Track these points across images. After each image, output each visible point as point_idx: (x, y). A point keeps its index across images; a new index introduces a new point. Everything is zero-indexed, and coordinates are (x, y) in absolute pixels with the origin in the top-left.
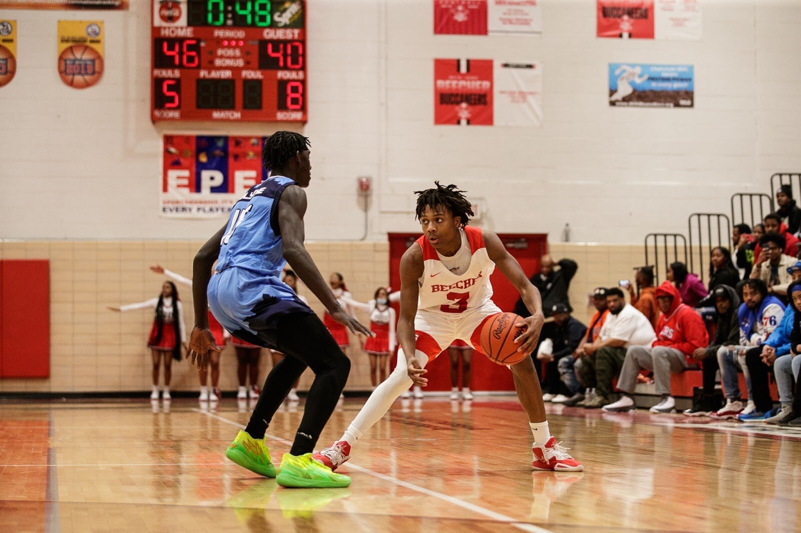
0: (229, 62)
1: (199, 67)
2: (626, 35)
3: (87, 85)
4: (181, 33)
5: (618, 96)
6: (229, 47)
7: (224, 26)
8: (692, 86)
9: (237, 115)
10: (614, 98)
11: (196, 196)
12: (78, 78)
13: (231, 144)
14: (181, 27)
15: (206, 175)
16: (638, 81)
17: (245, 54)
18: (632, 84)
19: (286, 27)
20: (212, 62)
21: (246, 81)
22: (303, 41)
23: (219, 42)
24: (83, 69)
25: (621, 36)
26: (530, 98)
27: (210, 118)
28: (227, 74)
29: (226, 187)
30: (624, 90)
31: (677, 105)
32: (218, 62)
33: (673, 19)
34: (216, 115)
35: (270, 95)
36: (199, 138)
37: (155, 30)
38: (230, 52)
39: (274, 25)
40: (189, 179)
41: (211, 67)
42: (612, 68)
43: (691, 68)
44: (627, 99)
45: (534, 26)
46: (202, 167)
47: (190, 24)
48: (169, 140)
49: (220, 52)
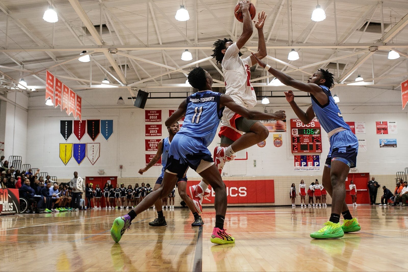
0: (307, 141)
1: (301, 142)
2: (382, 133)
3: (279, 146)
4: (297, 136)
5: (382, 145)
6: (306, 138)
7: (305, 134)
8: (396, 143)
9: (308, 151)
10: (381, 146)
11: (301, 167)
12: (278, 145)
13: (307, 157)
14: (297, 135)
15: (303, 163)
16: (385, 142)
17: (310, 140)
18: (384, 143)
19: (317, 134)
20: (303, 141)
21: (310, 145)
22: (320, 137)
23: (304, 137)
24: (278, 143)
25: (381, 134)
26: (364, 146)
27: (303, 152)
28: (306, 143)
29: (306, 165)
30: (383, 144)
31: (393, 147)
32: (304, 141)
33: (392, 130)
34: (304, 151)
35: (315, 147)
36: (301, 156)
37: (292, 135)
38: (306, 139)
39: (315, 134)
40: (299, 164)
41: (303, 142)
42: (380, 140)
43: (396, 139)
44: (383, 146)
45: (364, 132)
46: (301, 161)
47: (298, 134)
48: (295, 156)
49: (304, 139)
